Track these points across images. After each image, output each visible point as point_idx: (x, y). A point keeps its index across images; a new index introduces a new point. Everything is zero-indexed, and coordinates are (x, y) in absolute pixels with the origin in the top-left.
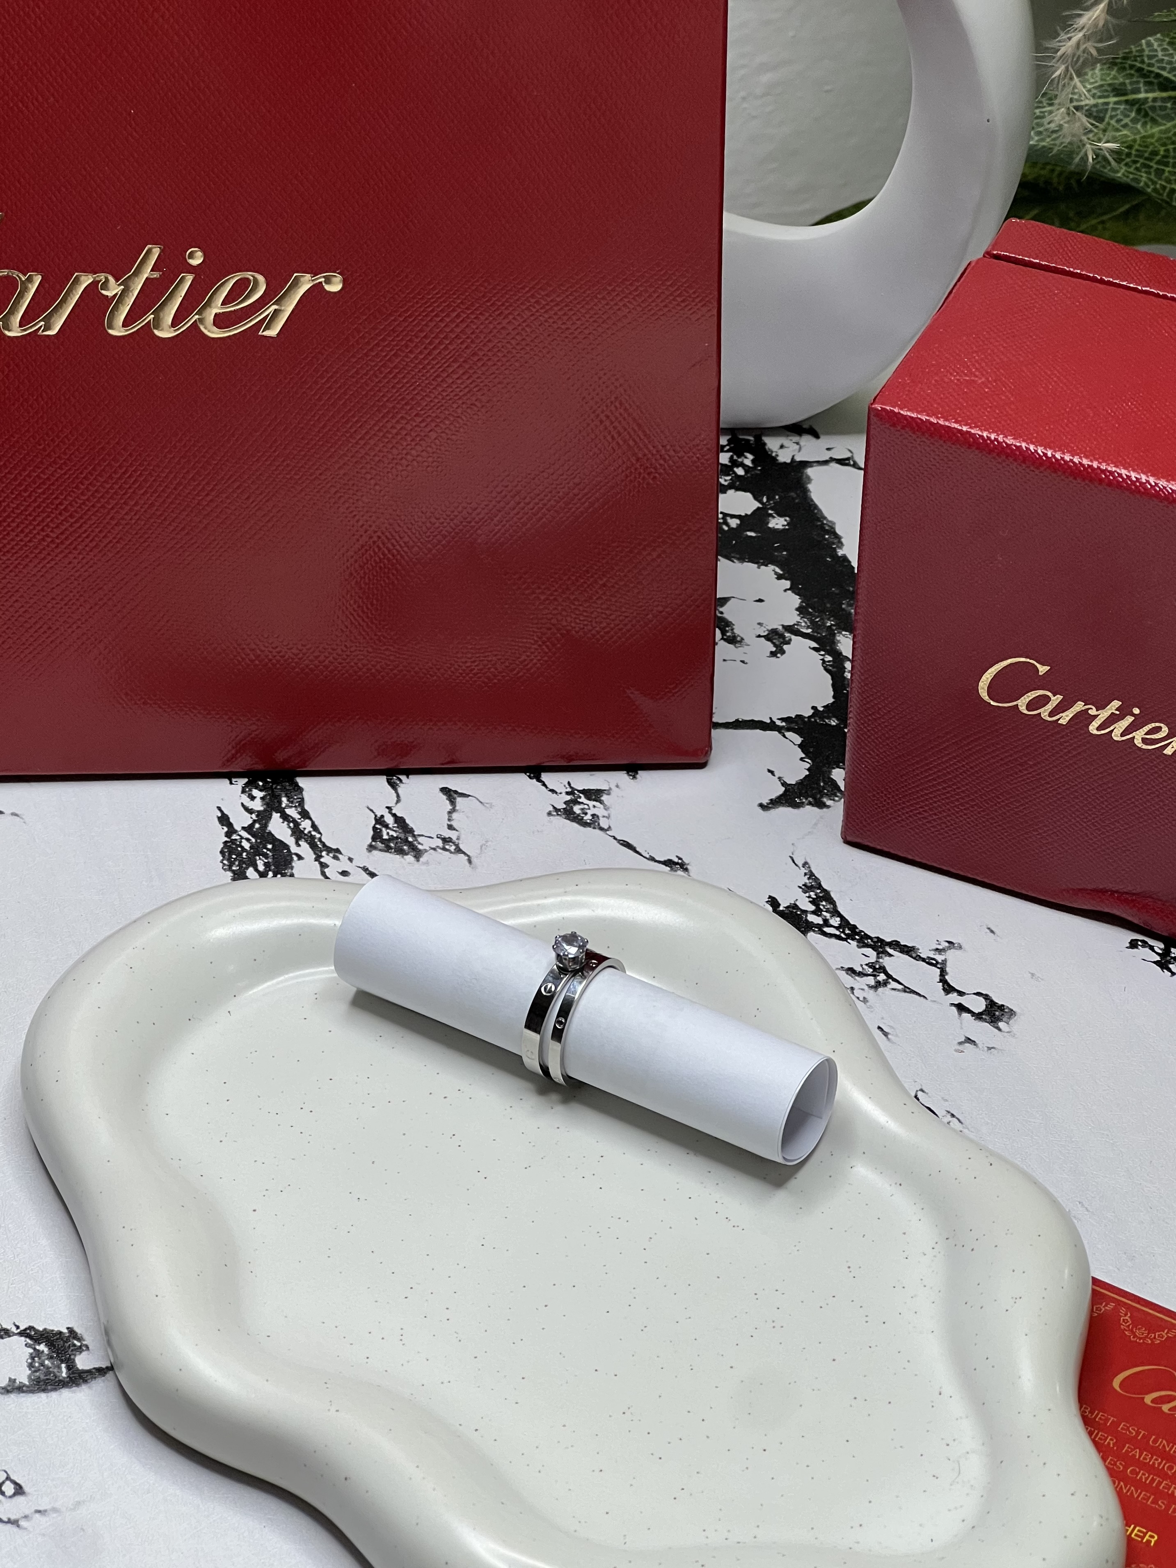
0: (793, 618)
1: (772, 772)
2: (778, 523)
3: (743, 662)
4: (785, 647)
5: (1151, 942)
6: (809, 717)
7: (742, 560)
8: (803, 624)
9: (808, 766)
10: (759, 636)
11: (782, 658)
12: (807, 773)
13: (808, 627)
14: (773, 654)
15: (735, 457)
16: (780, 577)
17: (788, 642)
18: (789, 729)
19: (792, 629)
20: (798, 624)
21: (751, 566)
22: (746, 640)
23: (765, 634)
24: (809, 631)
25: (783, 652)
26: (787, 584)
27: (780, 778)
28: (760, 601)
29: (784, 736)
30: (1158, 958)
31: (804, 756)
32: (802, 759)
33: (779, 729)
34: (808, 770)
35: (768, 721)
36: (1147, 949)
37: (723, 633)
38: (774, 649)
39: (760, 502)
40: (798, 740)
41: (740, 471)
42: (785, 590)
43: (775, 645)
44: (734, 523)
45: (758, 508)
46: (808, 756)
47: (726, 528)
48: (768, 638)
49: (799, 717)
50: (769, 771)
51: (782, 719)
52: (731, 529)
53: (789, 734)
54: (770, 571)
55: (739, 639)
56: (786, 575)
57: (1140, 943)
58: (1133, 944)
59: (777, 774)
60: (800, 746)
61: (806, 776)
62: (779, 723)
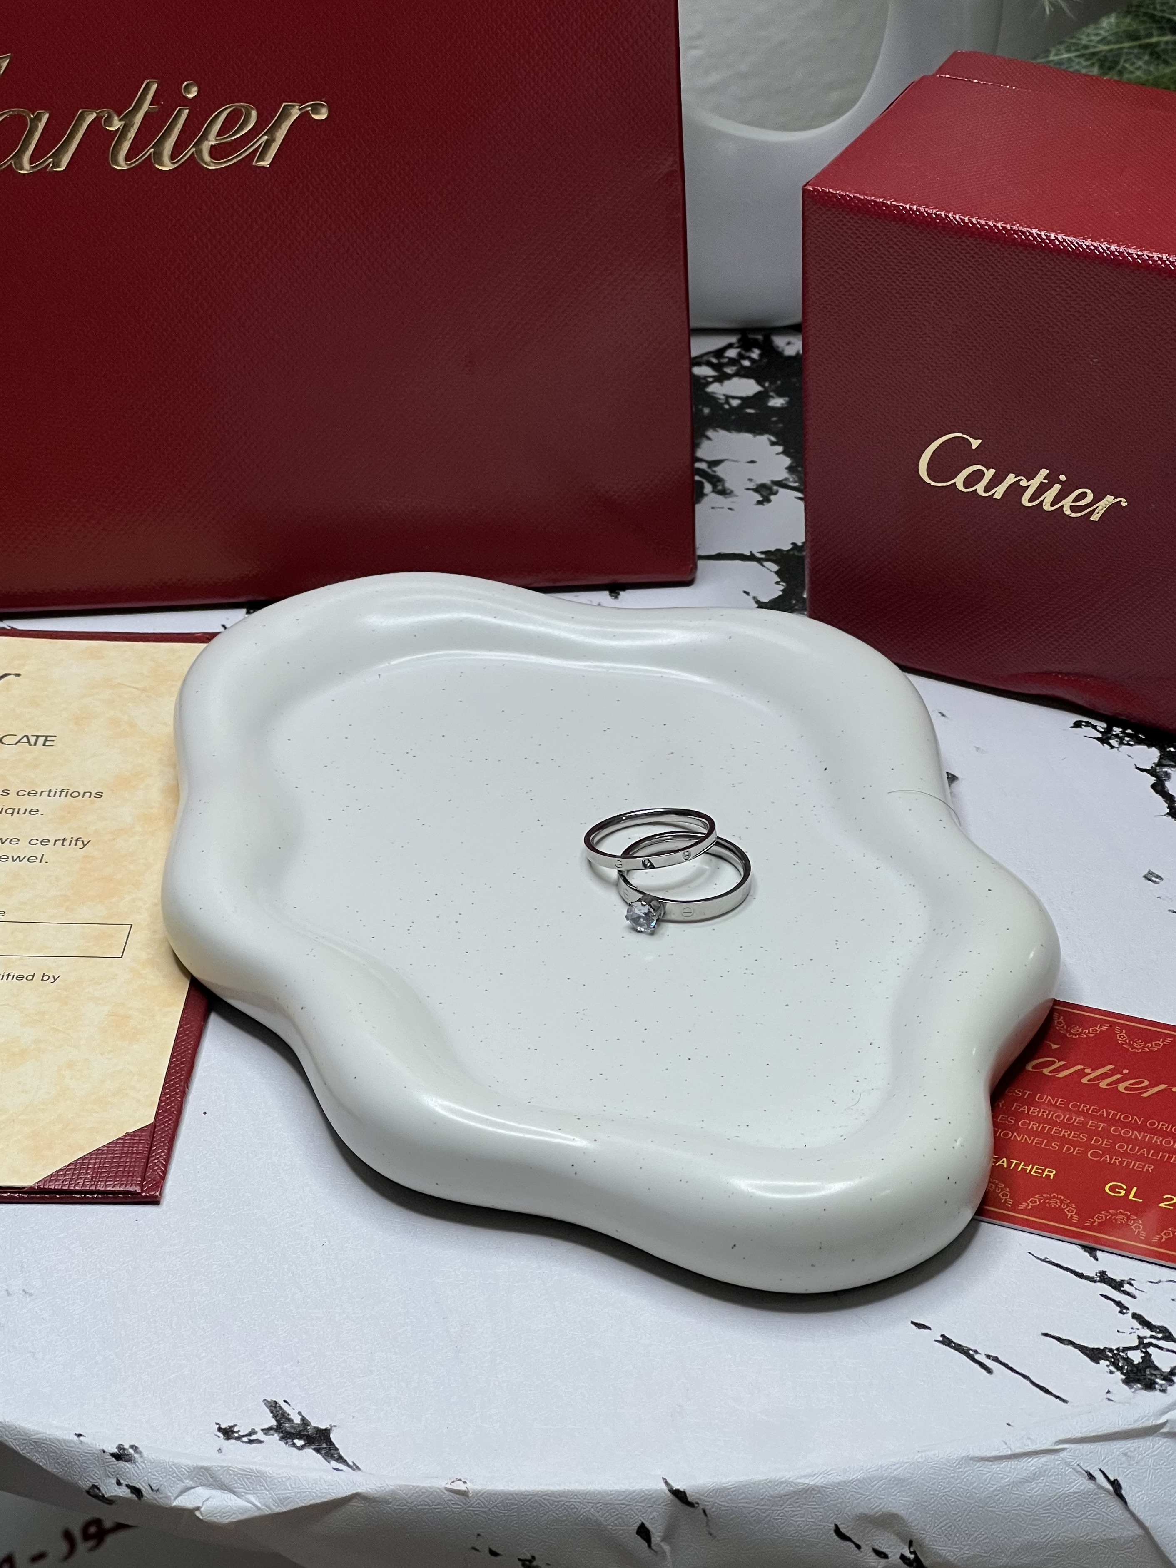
0: (782, 474)
1: (747, 593)
2: (777, 402)
3: (730, 509)
4: (772, 497)
5: (1094, 722)
6: (788, 551)
7: (739, 430)
8: (791, 480)
9: (782, 588)
10: (748, 489)
11: (767, 506)
12: (781, 593)
13: (795, 482)
14: (759, 503)
15: (743, 352)
16: (773, 444)
17: (776, 493)
18: (767, 560)
19: (782, 484)
20: (786, 479)
21: (748, 436)
22: (736, 492)
23: (754, 487)
24: (796, 485)
25: (769, 501)
26: (780, 449)
27: (754, 598)
28: (752, 462)
29: (763, 566)
30: (1100, 735)
31: (779, 580)
32: (777, 583)
33: (759, 560)
34: (783, 591)
35: (749, 554)
36: (1090, 729)
37: (714, 486)
38: (760, 499)
39: (763, 386)
40: (775, 568)
41: (746, 363)
42: (778, 454)
43: (762, 495)
44: (735, 403)
45: (759, 393)
46: (783, 580)
47: (727, 407)
48: (756, 490)
49: (778, 551)
50: (745, 592)
51: (762, 553)
52: (732, 408)
53: (767, 564)
54: (764, 439)
55: (728, 491)
56: (780, 442)
57: (1084, 724)
58: (1077, 725)
59: (752, 594)
60: (777, 573)
61: (780, 596)
62: (758, 555)
